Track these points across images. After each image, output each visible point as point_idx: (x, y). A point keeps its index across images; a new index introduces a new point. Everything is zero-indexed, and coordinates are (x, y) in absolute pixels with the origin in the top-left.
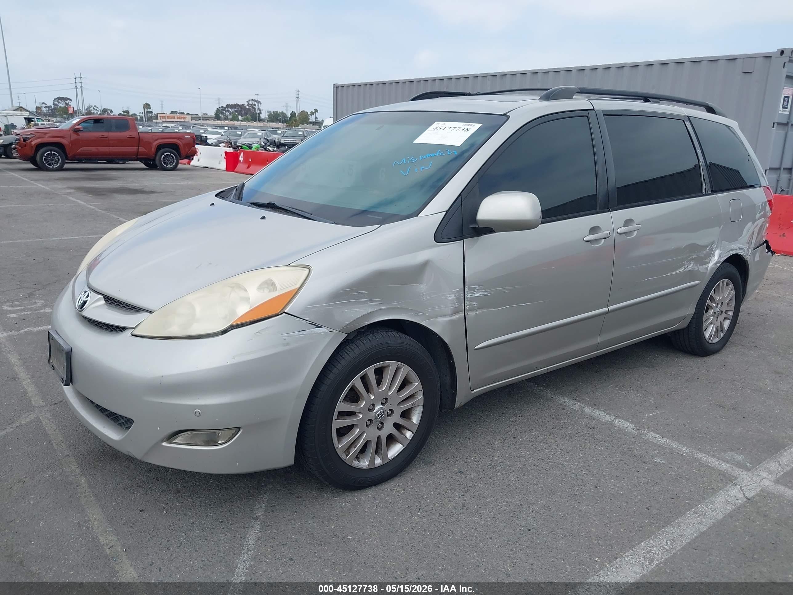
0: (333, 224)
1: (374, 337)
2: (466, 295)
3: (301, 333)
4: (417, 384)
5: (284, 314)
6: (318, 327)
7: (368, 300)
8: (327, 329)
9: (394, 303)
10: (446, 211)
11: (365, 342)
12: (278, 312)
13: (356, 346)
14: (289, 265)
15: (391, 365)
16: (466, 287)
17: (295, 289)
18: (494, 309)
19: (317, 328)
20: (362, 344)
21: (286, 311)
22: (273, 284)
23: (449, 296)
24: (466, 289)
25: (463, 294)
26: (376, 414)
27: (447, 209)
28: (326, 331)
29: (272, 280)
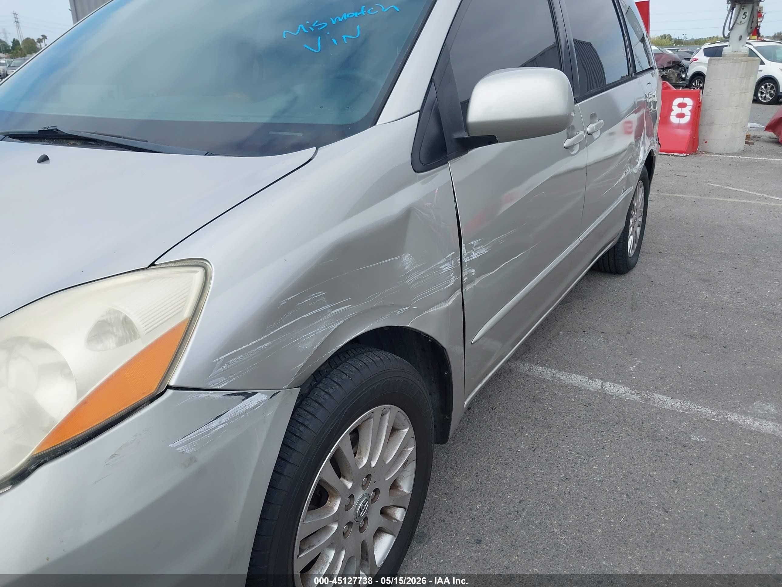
0: (205, 155)
1: (344, 377)
2: (463, 260)
3: (216, 423)
4: (406, 430)
5: (170, 392)
6: (247, 396)
7: (328, 307)
8: (265, 394)
9: (368, 300)
10: (419, 111)
11: (330, 391)
12: (152, 390)
13: (317, 405)
14: (153, 264)
15: (372, 416)
16: (463, 245)
17: (183, 322)
18: (491, 273)
19: (246, 398)
20: (327, 396)
21: (172, 383)
22: (126, 322)
23: (442, 267)
24: (463, 249)
25: (459, 259)
26: (356, 510)
27: (419, 108)
28: (265, 398)
29: (117, 312)
